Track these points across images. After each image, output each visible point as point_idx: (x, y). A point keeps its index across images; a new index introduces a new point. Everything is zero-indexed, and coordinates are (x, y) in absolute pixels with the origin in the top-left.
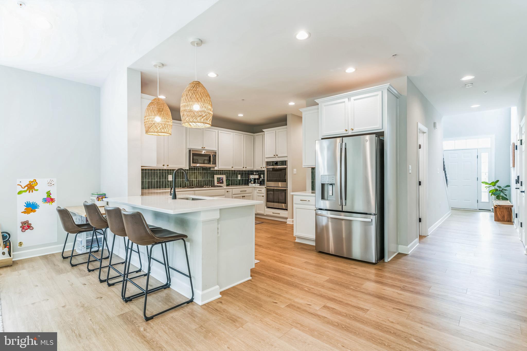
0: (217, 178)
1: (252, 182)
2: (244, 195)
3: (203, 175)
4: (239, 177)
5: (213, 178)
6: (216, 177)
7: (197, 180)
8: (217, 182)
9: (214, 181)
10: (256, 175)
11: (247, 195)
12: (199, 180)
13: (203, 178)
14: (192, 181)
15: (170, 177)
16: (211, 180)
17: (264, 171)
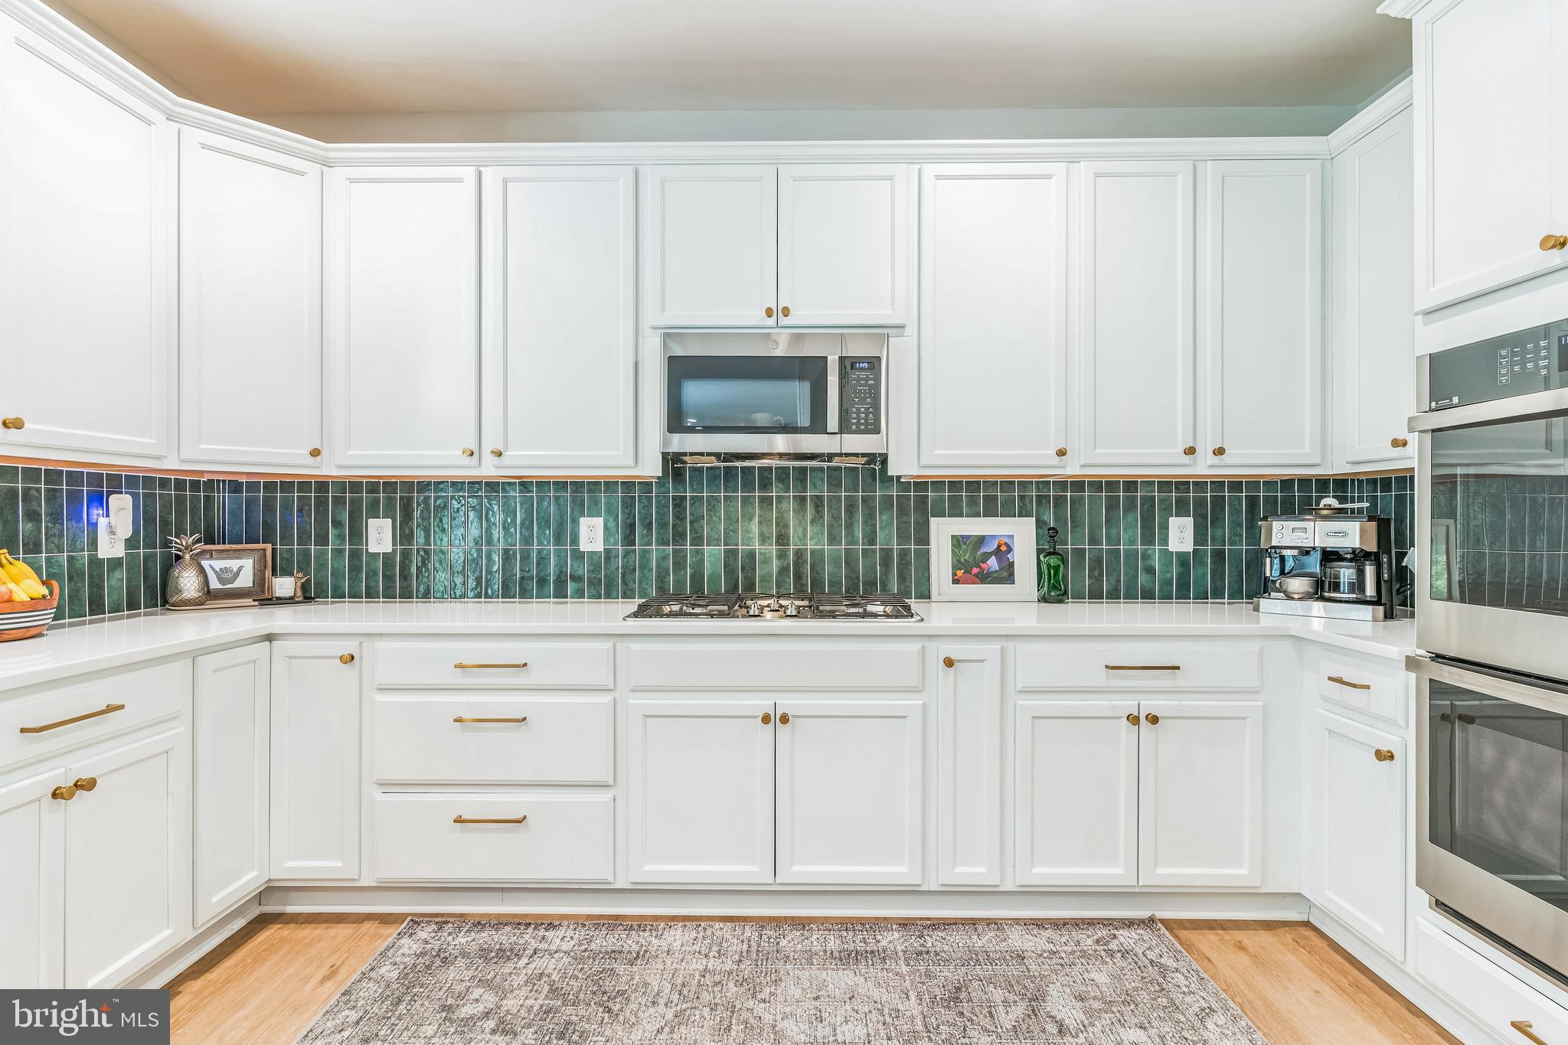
0: (958, 541)
1: (1298, 585)
2: (1150, 705)
3: (836, 518)
4: (1181, 535)
5: (924, 539)
6: (943, 530)
7: (782, 555)
8: (955, 568)
9: (924, 557)
10: (1339, 514)
11: (1190, 704)
12: (799, 555)
13: (833, 539)
14: (751, 555)
15: (591, 528)
16: (904, 555)
17: (1405, 480)
